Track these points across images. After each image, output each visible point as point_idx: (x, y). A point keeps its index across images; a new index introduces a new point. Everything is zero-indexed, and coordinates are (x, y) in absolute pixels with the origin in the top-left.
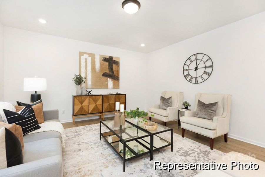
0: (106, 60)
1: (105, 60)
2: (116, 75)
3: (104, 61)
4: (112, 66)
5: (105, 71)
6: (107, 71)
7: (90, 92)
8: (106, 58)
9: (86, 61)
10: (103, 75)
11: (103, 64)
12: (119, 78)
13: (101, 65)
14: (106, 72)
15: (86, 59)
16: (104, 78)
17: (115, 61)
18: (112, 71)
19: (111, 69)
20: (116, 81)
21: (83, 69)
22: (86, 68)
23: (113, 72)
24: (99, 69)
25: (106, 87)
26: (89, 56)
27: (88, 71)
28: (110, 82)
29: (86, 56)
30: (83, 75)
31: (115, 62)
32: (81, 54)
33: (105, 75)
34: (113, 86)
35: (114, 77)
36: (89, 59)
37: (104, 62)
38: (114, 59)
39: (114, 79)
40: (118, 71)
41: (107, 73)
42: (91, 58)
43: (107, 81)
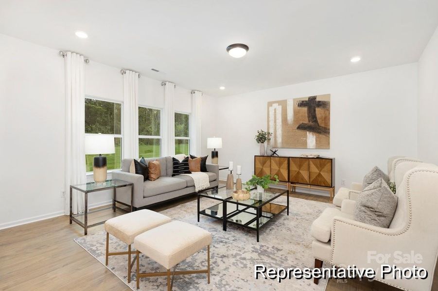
0: (305, 104)
1: (302, 104)
2: (323, 125)
3: (300, 106)
4: (315, 111)
5: (301, 122)
6: (306, 121)
7: (275, 152)
8: (303, 101)
9: (275, 112)
10: (299, 128)
11: (299, 112)
12: (329, 129)
13: (296, 113)
14: (304, 122)
15: (275, 109)
16: (301, 132)
17: (319, 102)
18: (315, 119)
19: (312, 116)
20: (322, 136)
21: (272, 124)
22: (275, 122)
23: (316, 121)
24: (293, 120)
25: (304, 145)
26: (279, 105)
27: (277, 124)
28: (311, 138)
29: (275, 105)
30: (272, 131)
31: (321, 103)
32: (270, 104)
33: (302, 127)
34: (316, 143)
35: (319, 129)
36: (279, 109)
37: (301, 108)
38: (317, 100)
39: (320, 133)
40: (327, 119)
41: (306, 124)
42: (281, 106)
43: (306, 136)
